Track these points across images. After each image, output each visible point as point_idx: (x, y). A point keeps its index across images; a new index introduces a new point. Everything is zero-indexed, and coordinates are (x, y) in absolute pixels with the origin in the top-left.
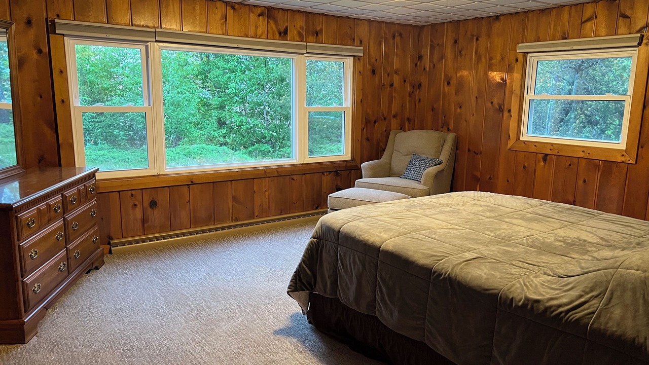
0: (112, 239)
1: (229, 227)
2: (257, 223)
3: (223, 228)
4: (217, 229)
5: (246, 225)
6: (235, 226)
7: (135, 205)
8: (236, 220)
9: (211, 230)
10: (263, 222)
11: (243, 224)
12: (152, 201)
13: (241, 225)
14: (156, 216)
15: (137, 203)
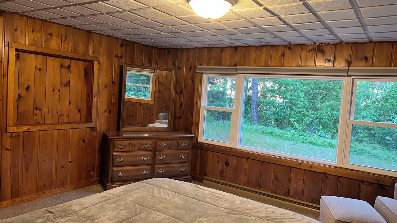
0: (206, 175)
1: (268, 196)
2: (290, 201)
3: (264, 195)
4: (260, 193)
5: (281, 199)
6: (272, 197)
7: (219, 161)
8: (275, 193)
9: (256, 192)
10: (294, 202)
11: (278, 197)
12: (227, 162)
13: (277, 198)
14: (228, 171)
15: (219, 160)
